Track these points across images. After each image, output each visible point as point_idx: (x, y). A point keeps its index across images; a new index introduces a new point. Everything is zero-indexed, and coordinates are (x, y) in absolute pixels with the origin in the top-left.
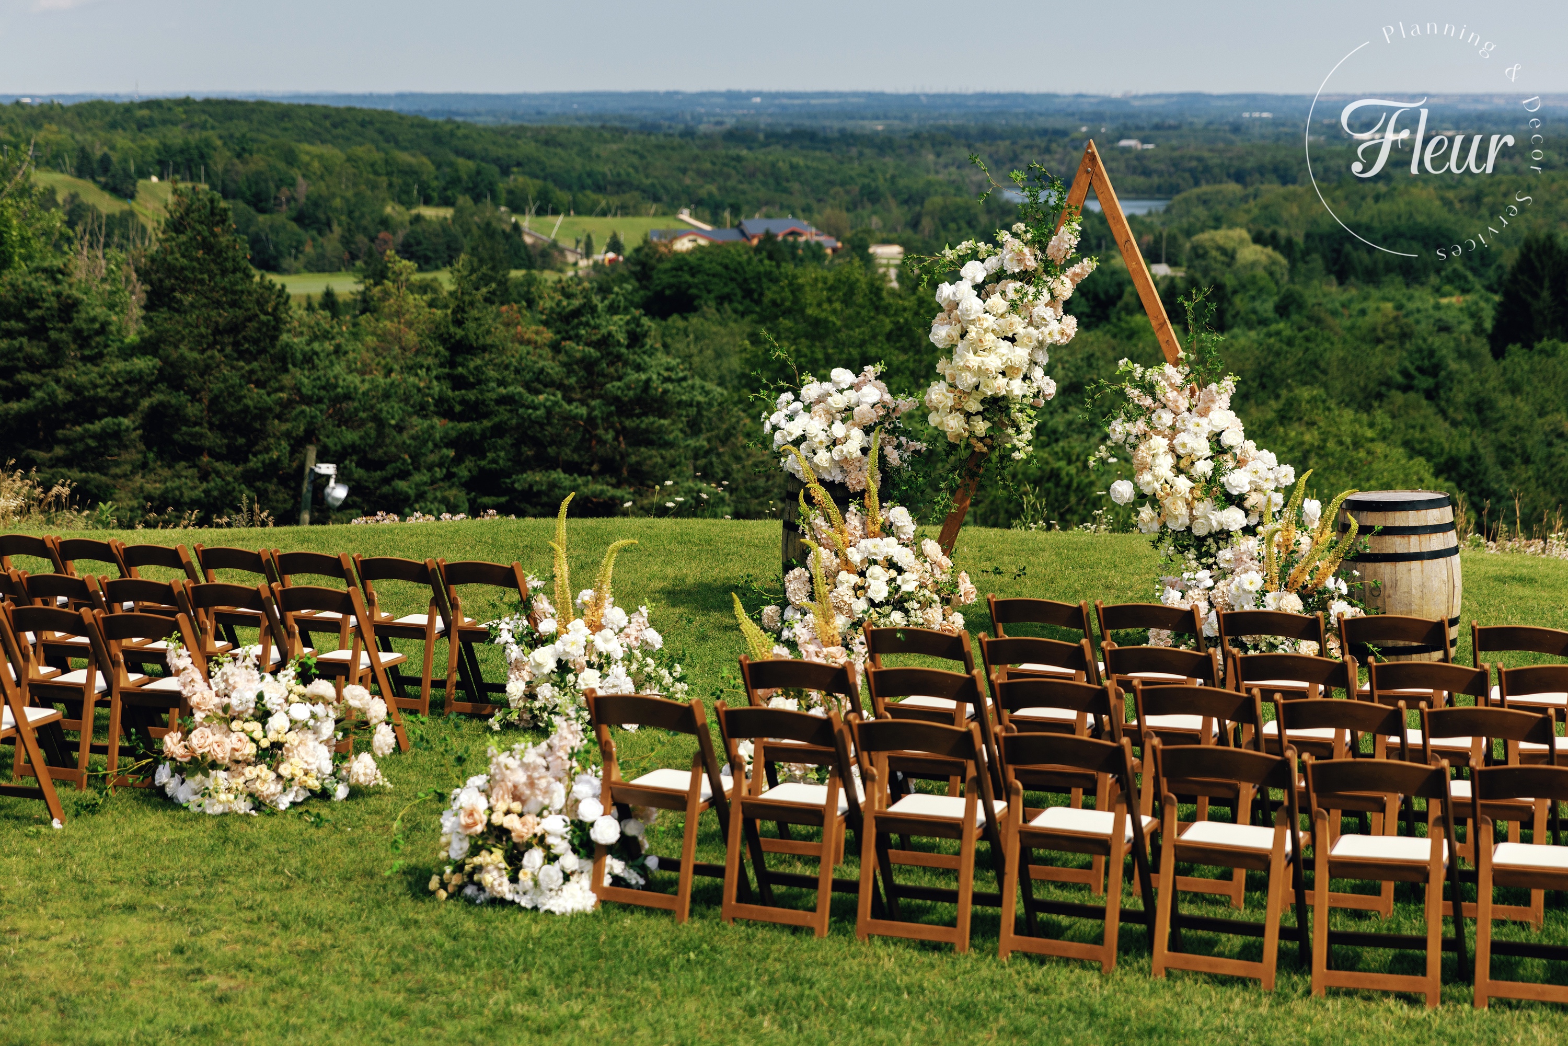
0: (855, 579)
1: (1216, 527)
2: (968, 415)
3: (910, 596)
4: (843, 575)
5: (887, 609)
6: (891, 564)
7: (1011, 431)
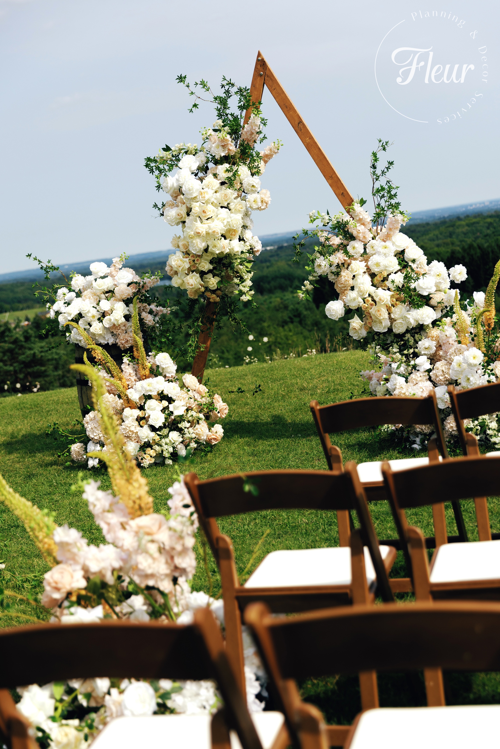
0: (137, 413)
1: (413, 324)
2: (202, 274)
3: (181, 418)
4: (127, 412)
5: (165, 431)
6: (162, 397)
7: (236, 281)
